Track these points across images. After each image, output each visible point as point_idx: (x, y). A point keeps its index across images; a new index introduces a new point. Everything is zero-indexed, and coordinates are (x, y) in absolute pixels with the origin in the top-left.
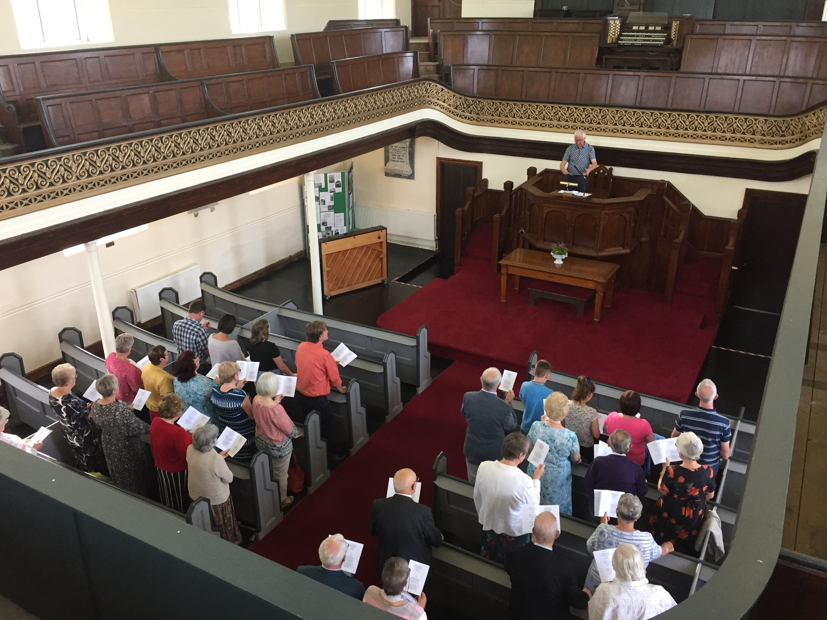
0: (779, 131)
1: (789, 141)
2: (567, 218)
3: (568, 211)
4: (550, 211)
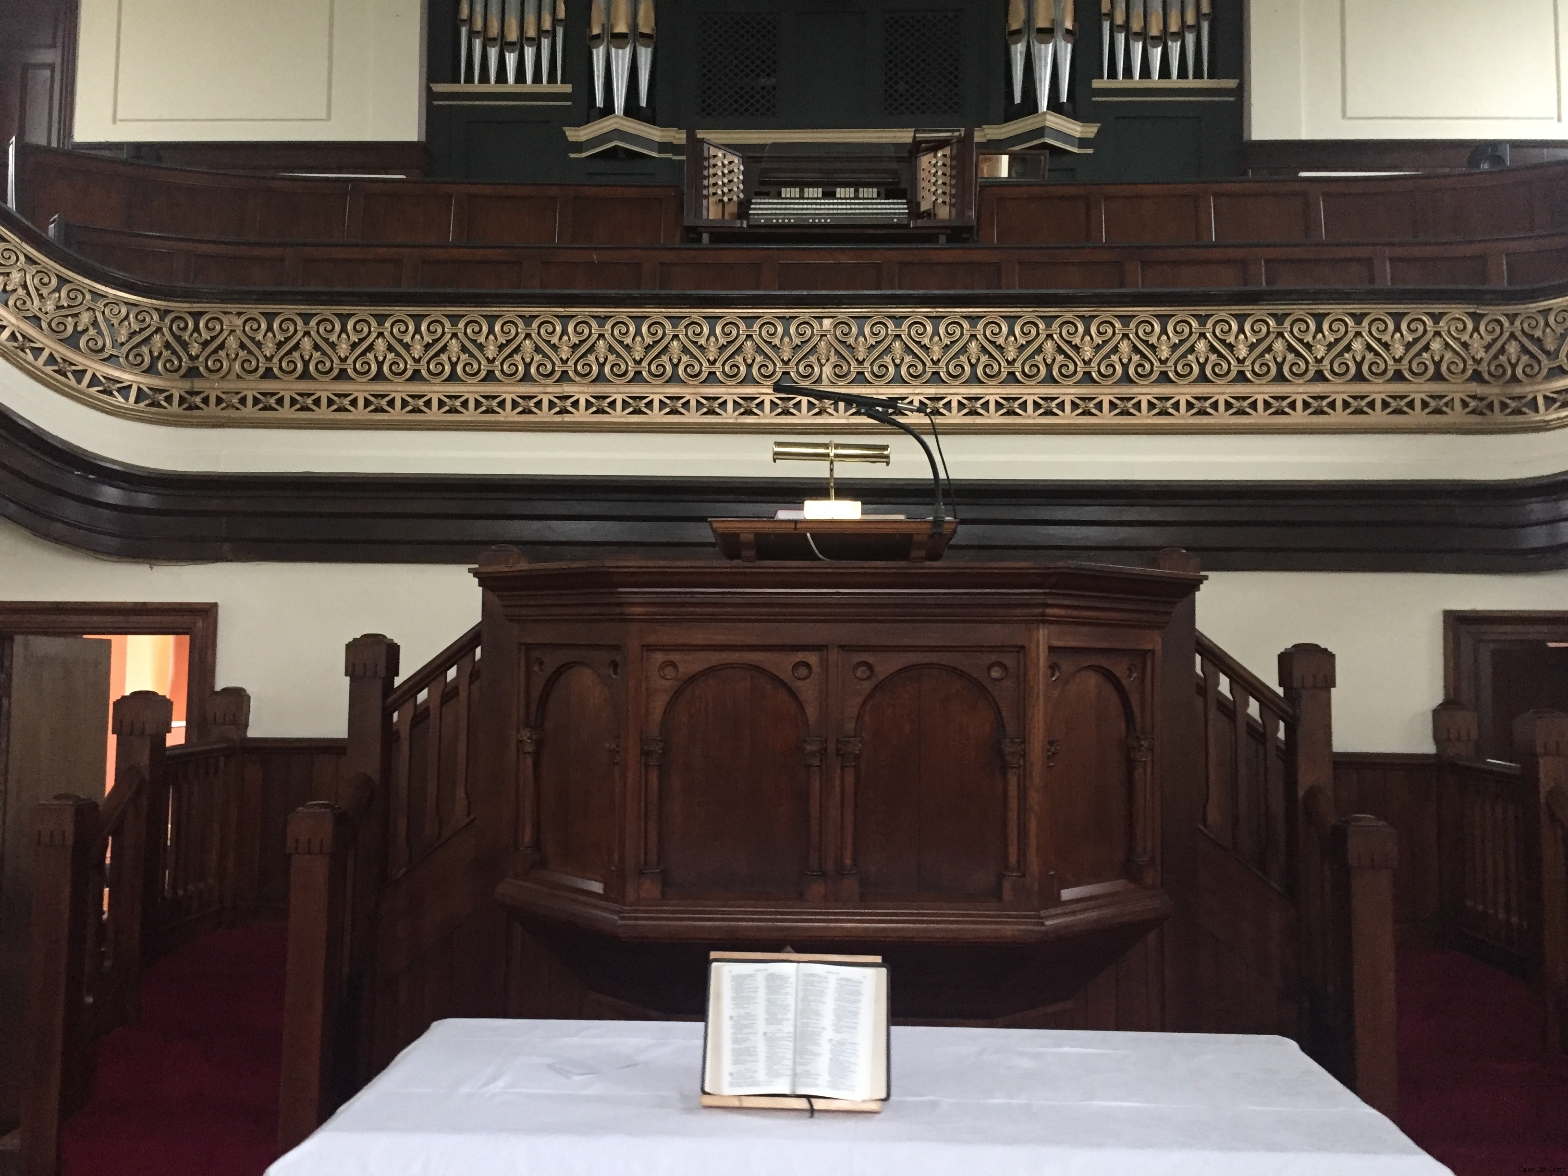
0: (1533, 356)
2: (811, 711)
3: (813, 659)
4: (692, 679)
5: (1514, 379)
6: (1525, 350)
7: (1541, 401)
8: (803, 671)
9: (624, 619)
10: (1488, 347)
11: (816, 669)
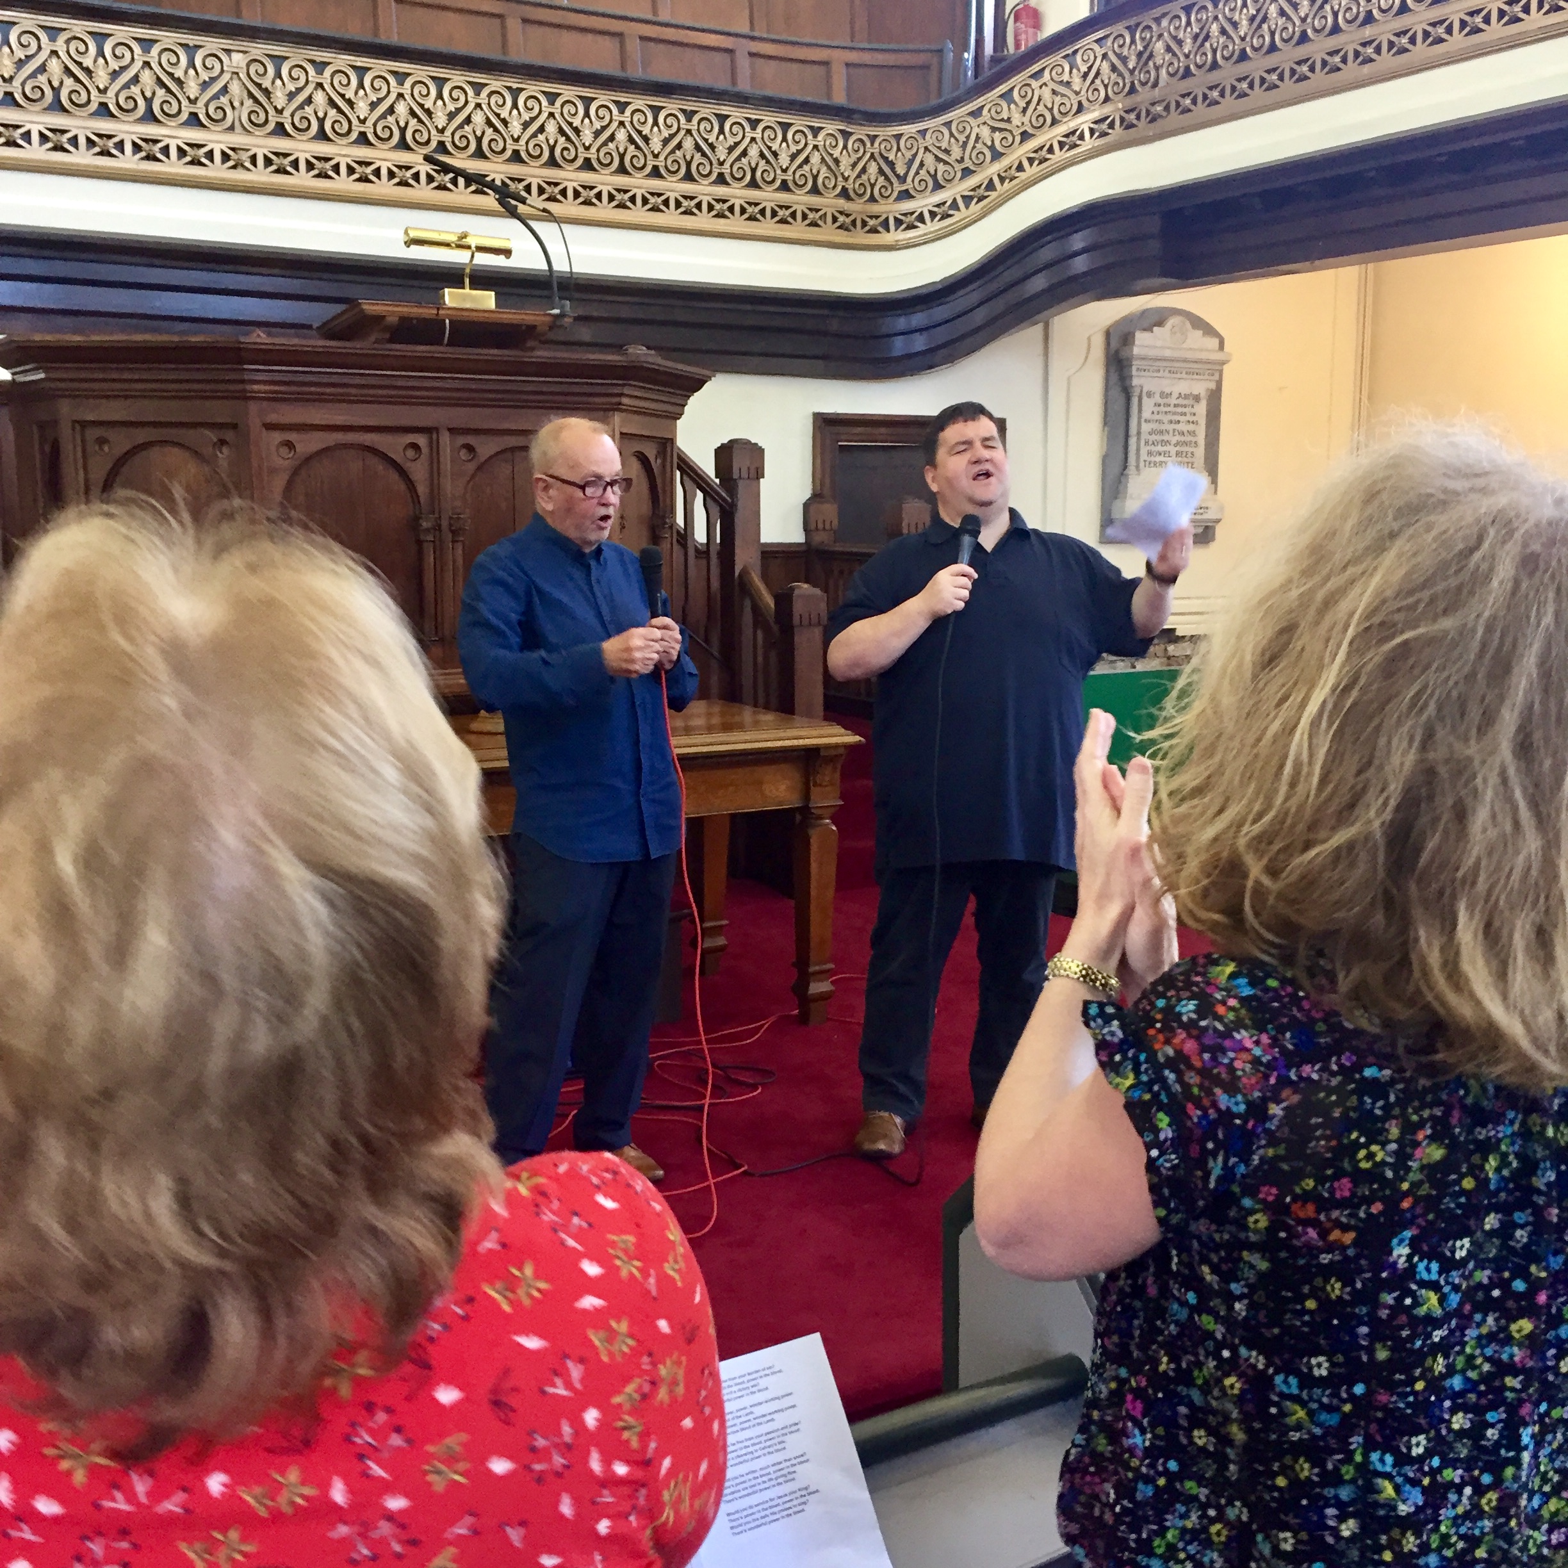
0: (887, 178)
1: (927, 216)
2: (422, 489)
3: (421, 440)
4: (309, 459)
5: (872, 199)
6: (881, 172)
7: (892, 222)
8: (411, 453)
9: (245, 397)
10: (854, 165)
11: (425, 450)
